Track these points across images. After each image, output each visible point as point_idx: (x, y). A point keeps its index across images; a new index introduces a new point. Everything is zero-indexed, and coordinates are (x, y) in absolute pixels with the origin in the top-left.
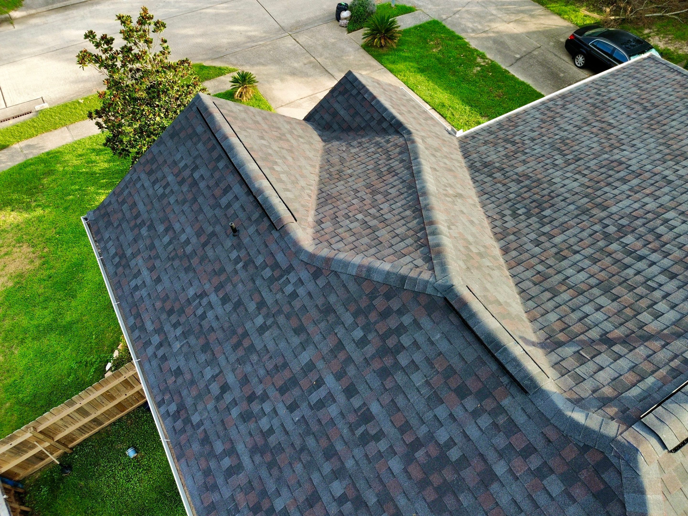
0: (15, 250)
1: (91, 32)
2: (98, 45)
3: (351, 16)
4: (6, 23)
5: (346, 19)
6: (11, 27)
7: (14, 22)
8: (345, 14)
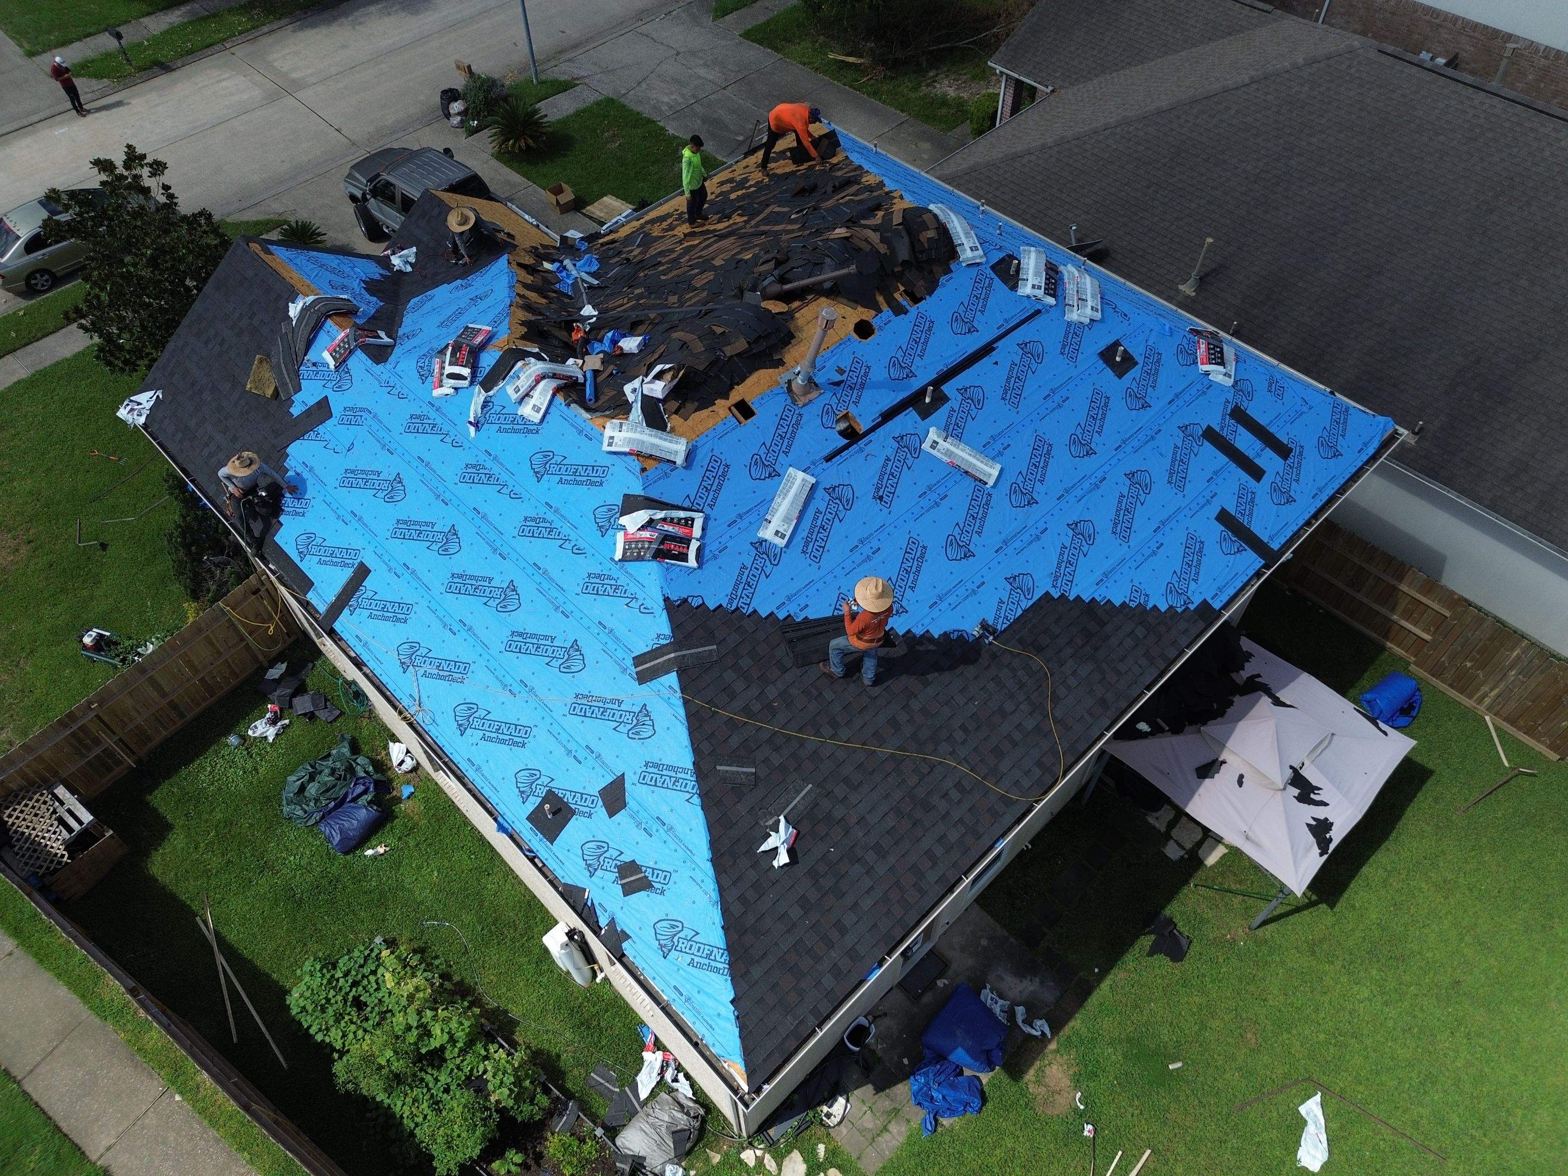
3: (468, 109)
5: (458, 113)
8: (456, 107)
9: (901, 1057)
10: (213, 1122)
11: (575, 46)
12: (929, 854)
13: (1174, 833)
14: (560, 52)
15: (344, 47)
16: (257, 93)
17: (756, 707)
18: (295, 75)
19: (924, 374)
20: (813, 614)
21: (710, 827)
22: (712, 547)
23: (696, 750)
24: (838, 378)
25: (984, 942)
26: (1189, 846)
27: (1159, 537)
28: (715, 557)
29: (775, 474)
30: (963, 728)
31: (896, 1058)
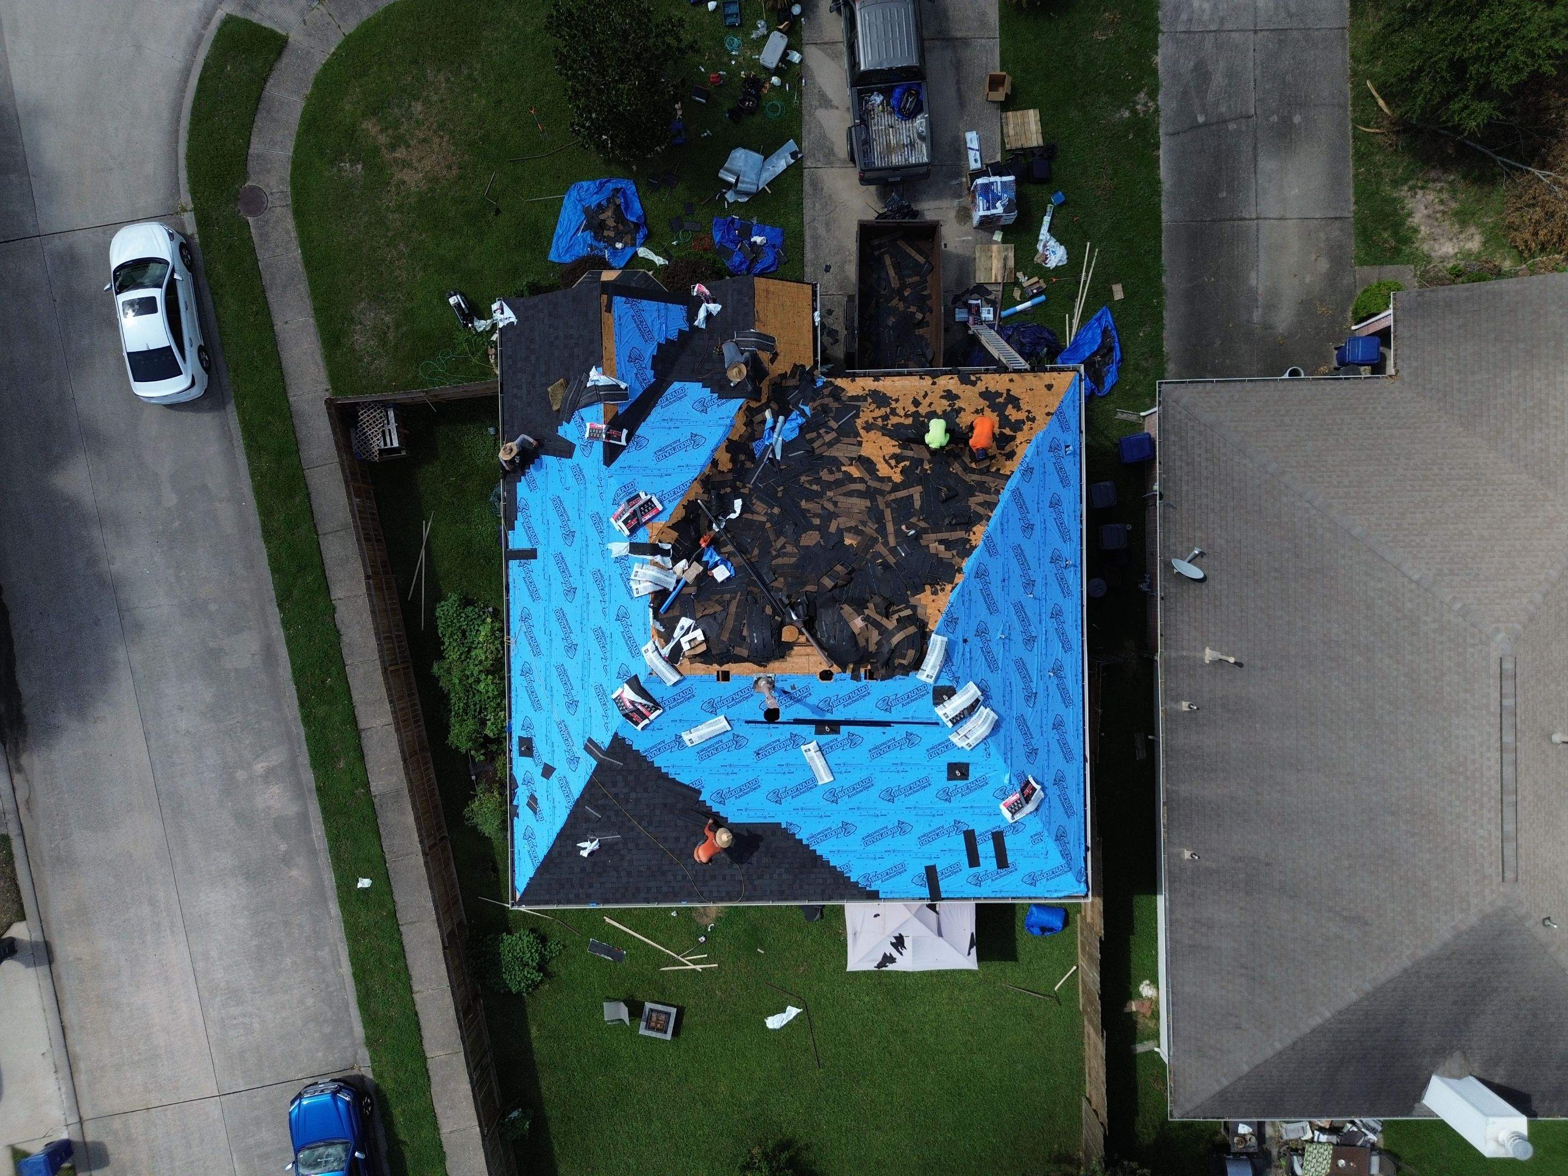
12: (649, 889)
17: (621, 796)
19: (837, 715)
20: (678, 779)
21: (566, 824)
22: (656, 725)
23: (582, 795)
24: (788, 689)
27: (885, 855)
28: (653, 730)
29: (714, 713)
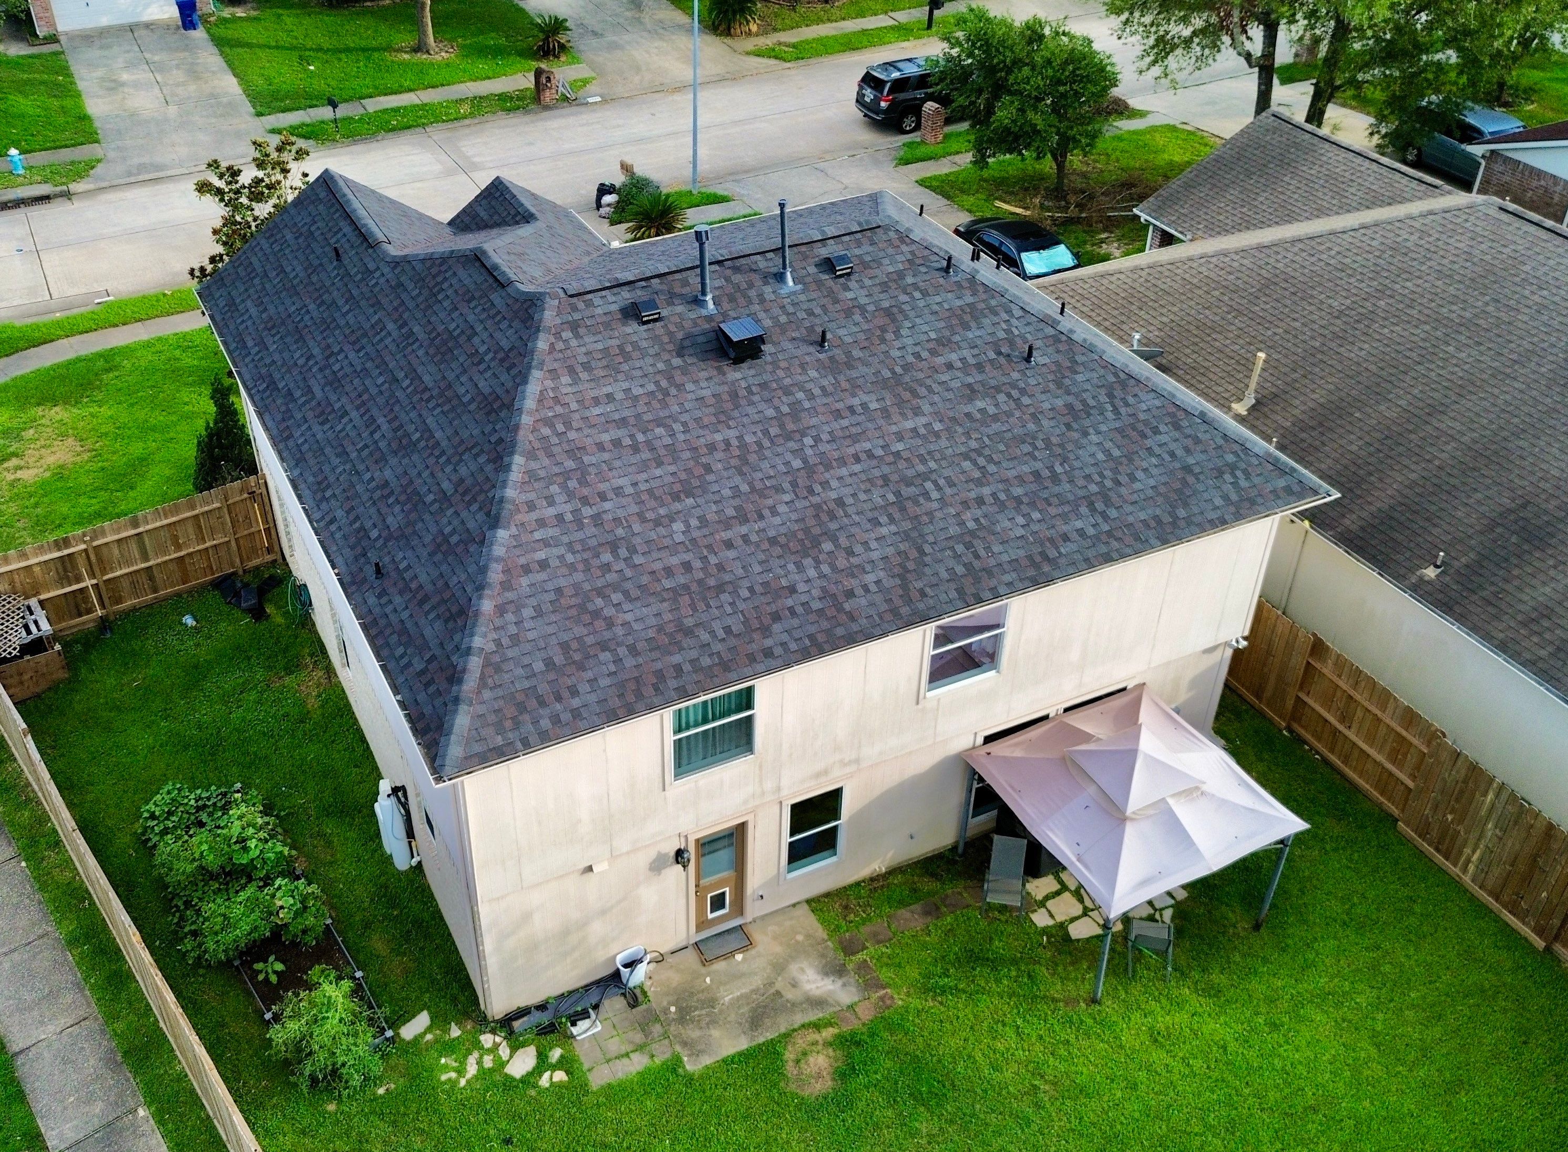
0: (56, 443)
1: (215, 161)
2: (221, 176)
3: (618, 202)
4: (60, 199)
5: (609, 205)
6: (69, 203)
7: (73, 197)
8: (608, 199)
9: (670, 1004)
10: (43, 888)
11: (746, 172)
13: (1049, 904)
14: (730, 174)
15: (531, 144)
16: (438, 167)
18: (476, 159)
25: (800, 938)
26: (1060, 918)
30: (751, 589)
31: (665, 1003)
